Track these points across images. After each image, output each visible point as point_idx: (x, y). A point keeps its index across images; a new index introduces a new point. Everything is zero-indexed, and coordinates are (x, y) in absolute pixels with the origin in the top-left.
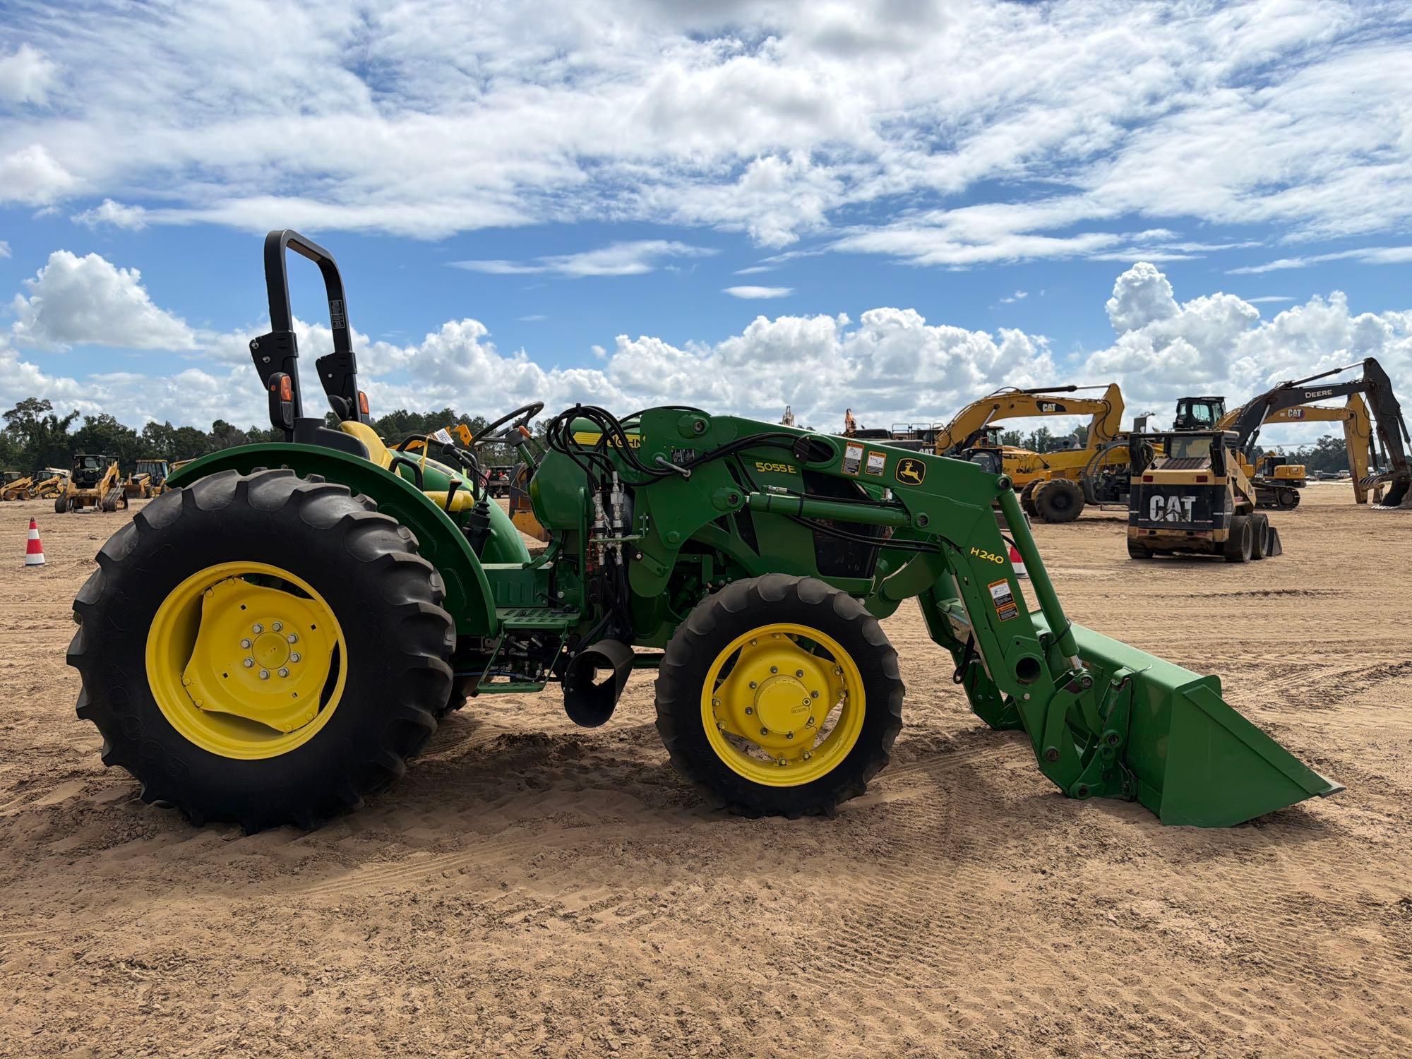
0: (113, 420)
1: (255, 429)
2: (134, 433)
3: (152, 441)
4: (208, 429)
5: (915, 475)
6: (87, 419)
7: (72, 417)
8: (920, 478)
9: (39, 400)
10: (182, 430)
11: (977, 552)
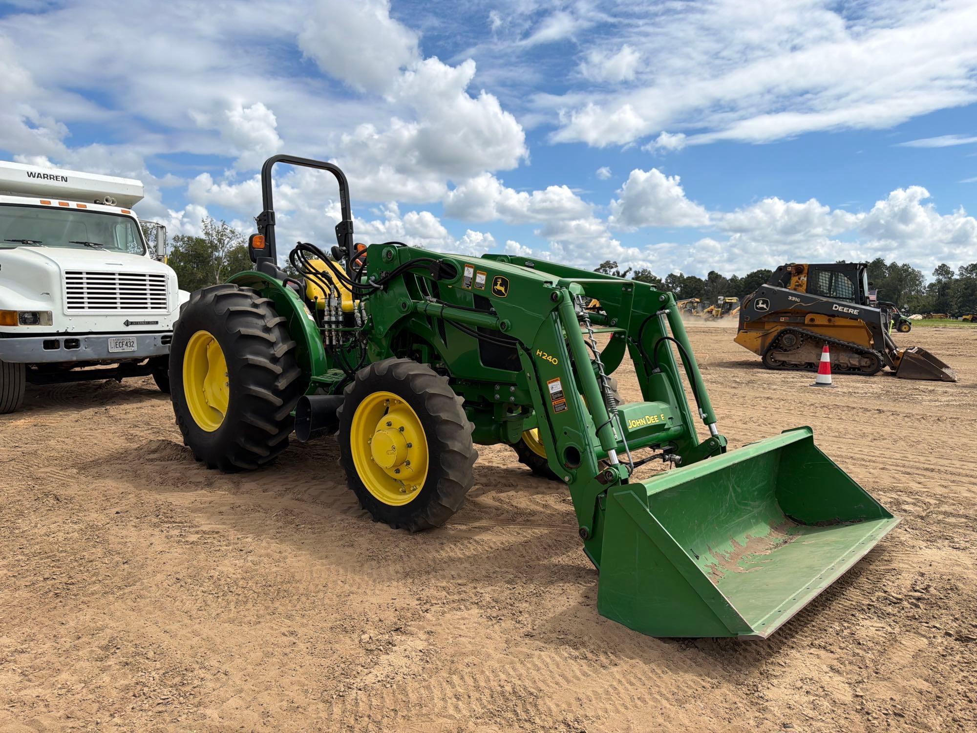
0: (649, 273)
1: (735, 276)
2: (661, 280)
3: (670, 285)
4: (704, 277)
5: (502, 289)
6: (635, 272)
7: (627, 271)
8: (506, 292)
9: (612, 262)
10: (689, 278)
11: (541, 353)
